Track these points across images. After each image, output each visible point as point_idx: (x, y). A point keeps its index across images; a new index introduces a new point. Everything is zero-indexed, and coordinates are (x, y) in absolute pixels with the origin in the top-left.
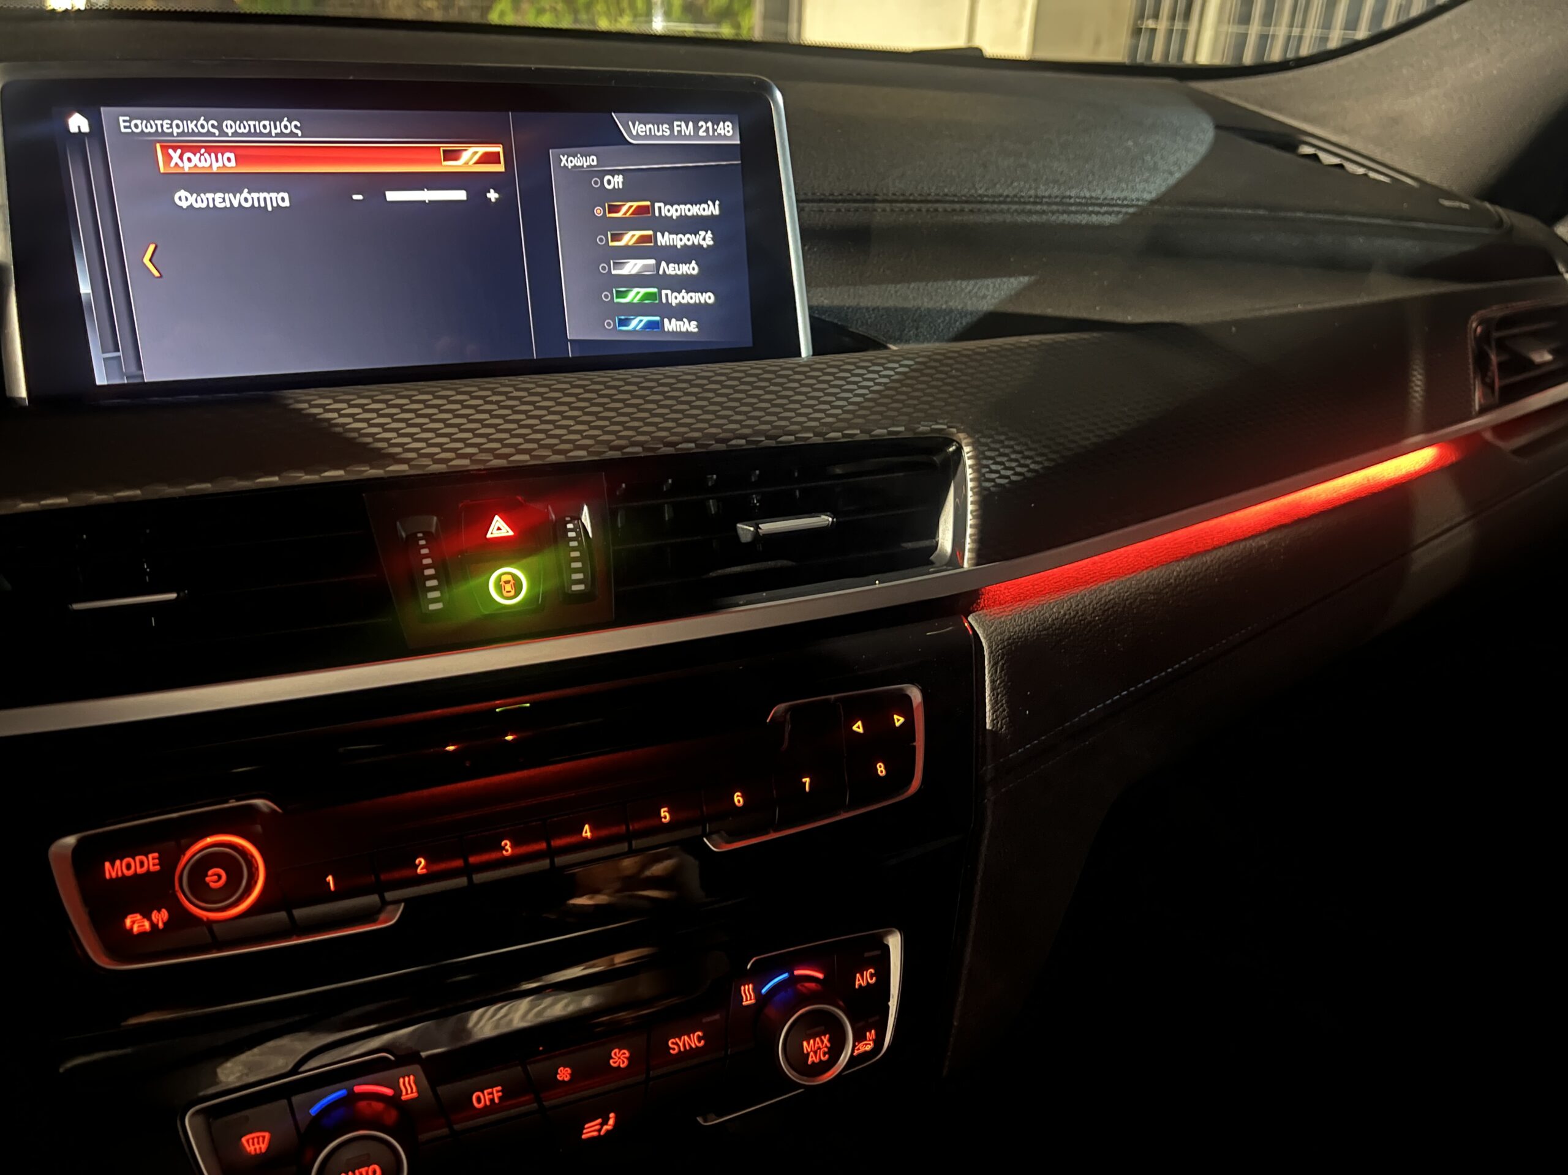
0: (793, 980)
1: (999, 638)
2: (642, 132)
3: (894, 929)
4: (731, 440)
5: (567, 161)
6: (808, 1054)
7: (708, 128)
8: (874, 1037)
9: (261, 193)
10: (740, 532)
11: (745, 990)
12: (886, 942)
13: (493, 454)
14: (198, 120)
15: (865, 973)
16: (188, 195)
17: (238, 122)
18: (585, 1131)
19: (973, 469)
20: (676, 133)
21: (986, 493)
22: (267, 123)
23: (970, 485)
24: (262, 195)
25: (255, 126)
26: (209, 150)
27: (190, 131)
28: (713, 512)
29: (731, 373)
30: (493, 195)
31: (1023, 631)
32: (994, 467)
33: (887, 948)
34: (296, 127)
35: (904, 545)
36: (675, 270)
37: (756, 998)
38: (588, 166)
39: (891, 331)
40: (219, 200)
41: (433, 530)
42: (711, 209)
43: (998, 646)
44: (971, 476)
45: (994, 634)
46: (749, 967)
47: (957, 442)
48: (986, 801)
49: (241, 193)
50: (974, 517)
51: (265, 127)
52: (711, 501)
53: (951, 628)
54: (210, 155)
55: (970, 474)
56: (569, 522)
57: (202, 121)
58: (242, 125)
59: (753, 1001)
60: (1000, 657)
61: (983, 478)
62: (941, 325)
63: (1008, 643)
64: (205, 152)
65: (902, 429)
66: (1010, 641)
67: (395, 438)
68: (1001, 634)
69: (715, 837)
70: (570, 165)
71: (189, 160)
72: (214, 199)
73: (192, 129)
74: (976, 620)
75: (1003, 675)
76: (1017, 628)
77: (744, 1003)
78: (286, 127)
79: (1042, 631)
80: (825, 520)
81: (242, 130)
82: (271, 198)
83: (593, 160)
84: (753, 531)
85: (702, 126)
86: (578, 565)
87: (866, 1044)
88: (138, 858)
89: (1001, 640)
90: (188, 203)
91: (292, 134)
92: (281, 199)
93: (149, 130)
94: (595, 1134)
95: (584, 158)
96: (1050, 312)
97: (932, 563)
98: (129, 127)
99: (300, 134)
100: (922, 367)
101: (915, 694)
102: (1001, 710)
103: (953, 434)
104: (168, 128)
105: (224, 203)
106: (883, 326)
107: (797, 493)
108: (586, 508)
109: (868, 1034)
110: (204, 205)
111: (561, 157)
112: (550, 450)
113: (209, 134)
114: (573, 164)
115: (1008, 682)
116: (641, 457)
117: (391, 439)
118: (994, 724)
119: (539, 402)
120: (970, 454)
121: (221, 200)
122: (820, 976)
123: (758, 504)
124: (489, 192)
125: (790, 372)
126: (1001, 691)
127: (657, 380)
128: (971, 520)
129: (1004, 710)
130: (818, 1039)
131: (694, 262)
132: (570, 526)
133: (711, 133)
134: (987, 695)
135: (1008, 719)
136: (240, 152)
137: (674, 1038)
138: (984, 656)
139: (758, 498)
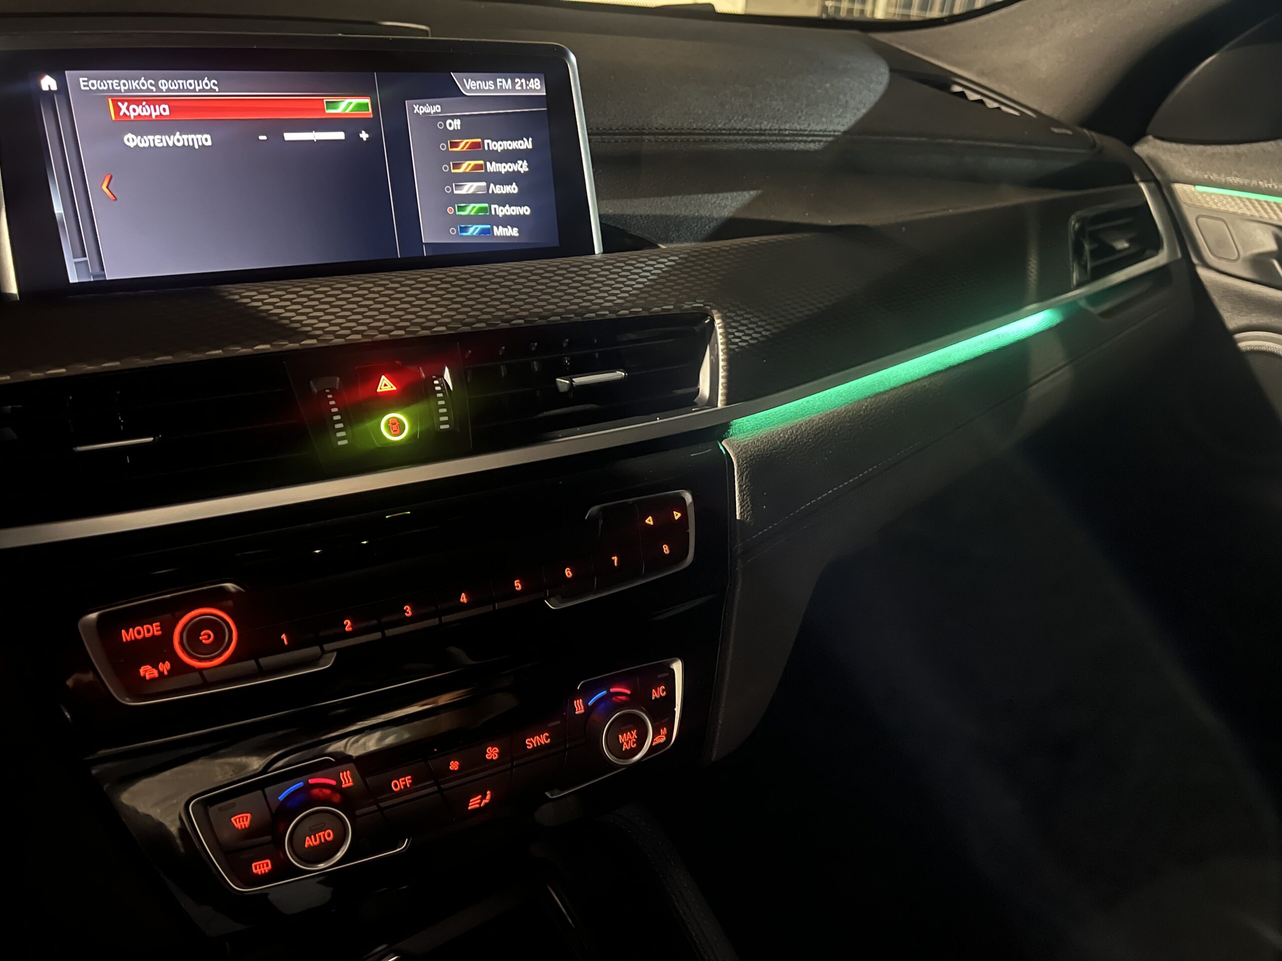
0: (610, 695)
1: (744, 456)
2: (474, 87)
3: (677, 658)
4: (550, 317)
5: (419, 109)
6: (623, 744)
7: (522, 83)
8: (666, 733)
9: (189, 135)
10: (559, 385)
11: (577, 703)
12: (672, 667)
13: (378, 330)
14: (140, 80)
15: (658, 688)
16: (134, 137)
17: (170, 81)
18: (470, 804)
19: (722, 336)
20: (499, 88)
21: (732, 352)
22: (192, 81)
23: (721, 347)
24: (191, 137)
25: (183, 84)
26: (149, 103)
27: (134, 88)
28: (536, 370)
29: (547, 268)
30: (364, 136)
31: (760, 451)
32: (737, 334)
33: (673, 670)
34: (214, 84)
35: (676, 391)
36: (500, 190)
37: (585, 709)
38: (434, 113)
39: (659, 233)
40: (158, 141)
41: (337, 388)
42: (526, 144)
43: (744, 461)
44: (722, 341)
45: (741, 453)
46: (578, 688)
47: (711, 316)
48: (737, 569)
49: (174, 135)
50: (724, 370)
51: (190, 85)
52: (535, 362)
53: (710, 450)
54: (150, 107)
55: (721, 339)
56: (435, 379)
57: (143, 80)
58: (173, 83)
59: (583, 711)
60: (745, 470)
61: (730, 342)
62: (695, 228)
63: (750, 459)
64: (146, 104)
65: (671, 307)
66: (752, 458)
67: (306, 320)
68: (745, 453)
69: (552, 599)
70: (421, 112)
71: (134, 110)
72: (154, 140)
73: (136, 87)
74: (728, 444)
75: (747, 481)
76: (756, 449)
77: (576, 713)
78: (207, 85)
79: (774, 450)
80: (620, 374)
81: (173, 87)
82: (197, 139)
83: (438, 109)
84: (569, 384)
85: (518, 82)
86: (444, 410)
87: (661, 738)
88: (145, 626)
89: (745, 457)
90: (135, 144)
91: (212, 90)
92: (205, 139)
93: (102, 88)
94: (478, 806)
95: (431, 107)
96: (773, 217)
97: (695, 405)
98: (88, 86)
99: (217, 90)
100: (684, 261)
101: (688, 498)
102: (746, 505)
103: (707, 310)
104: (116, 86)
105: (162, 143)
106: (653, 230)
107: (597, 354)
108: (447, 370)
109: (661, 730)
110: (147, 145)
111: (414, 106)
112: (419, 327)
113: (148, 90)
114: (423, 112)
115: (750, 486)
116: (485, 331)
117: (302, 321)
118: (742, 516)
119: (409, 291)
120: (720, 325)
121: (160, 141)
122: (629, 692)
123: (569, 364)
124: (361, 133)
125: (590, 266)
126: (746, 493)
127: (493, 274)
128: (722, 372)
129: (748, 506)
130: (629, 733)
131: (514, 184)
132: (436, 382)
133: (524, 87)
134: (736, 495)
135: (751, 512)
136: (172, 104)
137: (530, 738)
138: (734, 469)
139: (569, 359)
